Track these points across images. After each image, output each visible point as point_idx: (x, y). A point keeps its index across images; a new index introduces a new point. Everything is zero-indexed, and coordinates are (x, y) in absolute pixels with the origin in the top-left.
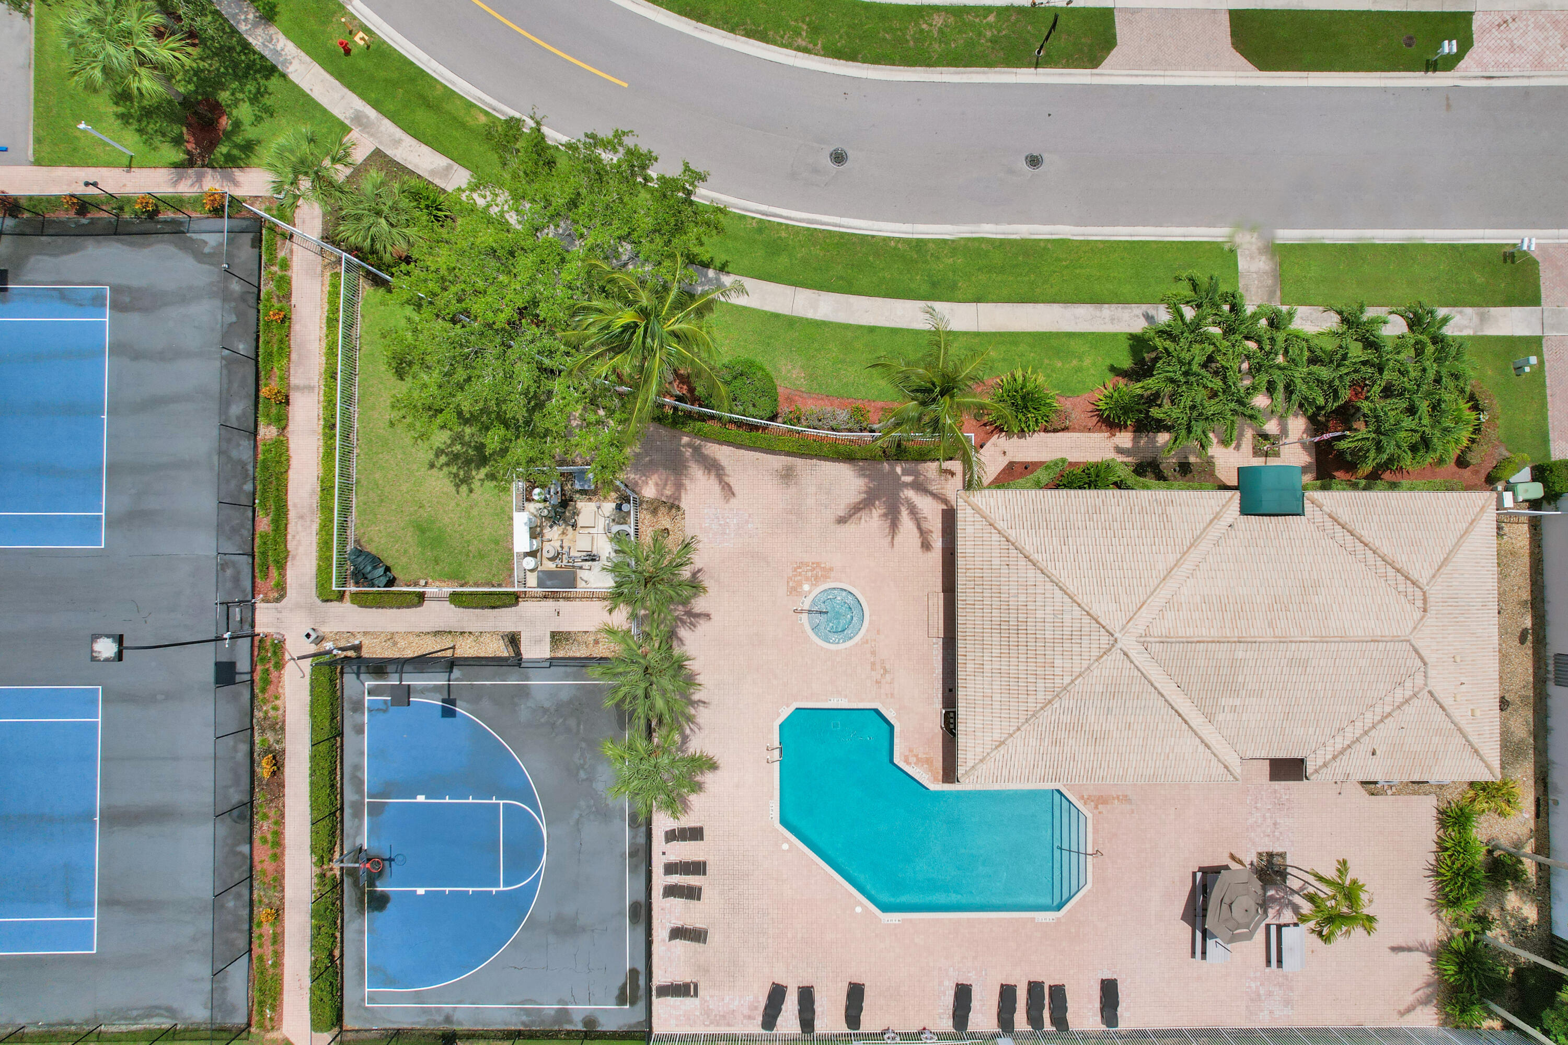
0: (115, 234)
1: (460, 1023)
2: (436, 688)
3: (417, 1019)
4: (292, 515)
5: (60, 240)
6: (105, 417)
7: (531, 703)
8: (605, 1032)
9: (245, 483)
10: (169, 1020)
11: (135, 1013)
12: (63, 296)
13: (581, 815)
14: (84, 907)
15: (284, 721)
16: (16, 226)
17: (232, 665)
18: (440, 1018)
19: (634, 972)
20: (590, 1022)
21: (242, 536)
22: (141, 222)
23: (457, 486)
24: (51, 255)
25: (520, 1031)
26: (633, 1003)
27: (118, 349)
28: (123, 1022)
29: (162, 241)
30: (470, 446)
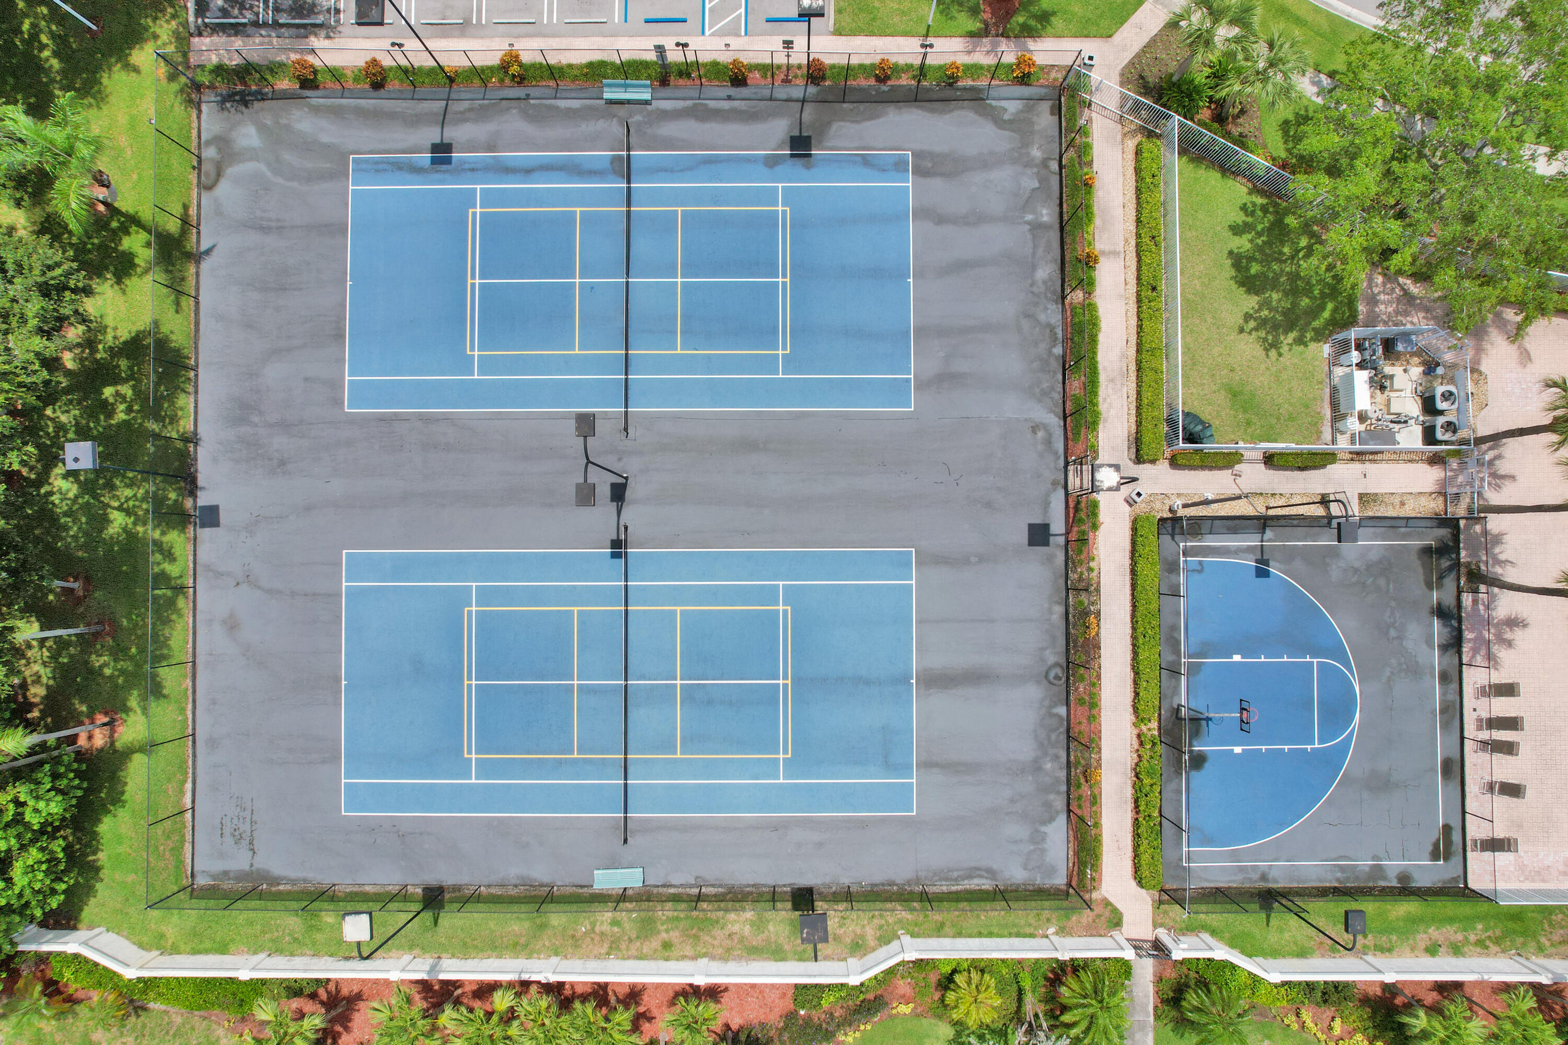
0: (915, 101)
1: (1276, 881)
2: (1250, 549)
3: (1234, 878)
4: (1102, 378)
5: (862, 107)
6: (911, 280)
7: (1342, 564)
8: (1419, 888)
9: (1054, 346)
10: (989, 882)
11: (956, 874)
12: (866, 161)
13: (1392, 673)
14: (903, 769)
15: (1099, 583)
16: (818, 93)
17: (1045, 527)
18: (1255, 876)
19: (1447, 829)
20: (1404, 877)
21: (1052, 398)
22: (941, 90)
23: (1267, 350)
24: (852, 122)
25: (1335, 888)
26: (1446, 859)
27: (922, 213)
28: (944, 883)
29: (963, 108)
30: (1278, 311)
